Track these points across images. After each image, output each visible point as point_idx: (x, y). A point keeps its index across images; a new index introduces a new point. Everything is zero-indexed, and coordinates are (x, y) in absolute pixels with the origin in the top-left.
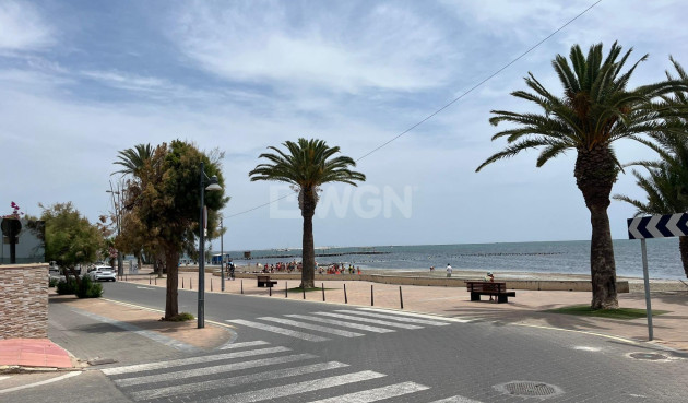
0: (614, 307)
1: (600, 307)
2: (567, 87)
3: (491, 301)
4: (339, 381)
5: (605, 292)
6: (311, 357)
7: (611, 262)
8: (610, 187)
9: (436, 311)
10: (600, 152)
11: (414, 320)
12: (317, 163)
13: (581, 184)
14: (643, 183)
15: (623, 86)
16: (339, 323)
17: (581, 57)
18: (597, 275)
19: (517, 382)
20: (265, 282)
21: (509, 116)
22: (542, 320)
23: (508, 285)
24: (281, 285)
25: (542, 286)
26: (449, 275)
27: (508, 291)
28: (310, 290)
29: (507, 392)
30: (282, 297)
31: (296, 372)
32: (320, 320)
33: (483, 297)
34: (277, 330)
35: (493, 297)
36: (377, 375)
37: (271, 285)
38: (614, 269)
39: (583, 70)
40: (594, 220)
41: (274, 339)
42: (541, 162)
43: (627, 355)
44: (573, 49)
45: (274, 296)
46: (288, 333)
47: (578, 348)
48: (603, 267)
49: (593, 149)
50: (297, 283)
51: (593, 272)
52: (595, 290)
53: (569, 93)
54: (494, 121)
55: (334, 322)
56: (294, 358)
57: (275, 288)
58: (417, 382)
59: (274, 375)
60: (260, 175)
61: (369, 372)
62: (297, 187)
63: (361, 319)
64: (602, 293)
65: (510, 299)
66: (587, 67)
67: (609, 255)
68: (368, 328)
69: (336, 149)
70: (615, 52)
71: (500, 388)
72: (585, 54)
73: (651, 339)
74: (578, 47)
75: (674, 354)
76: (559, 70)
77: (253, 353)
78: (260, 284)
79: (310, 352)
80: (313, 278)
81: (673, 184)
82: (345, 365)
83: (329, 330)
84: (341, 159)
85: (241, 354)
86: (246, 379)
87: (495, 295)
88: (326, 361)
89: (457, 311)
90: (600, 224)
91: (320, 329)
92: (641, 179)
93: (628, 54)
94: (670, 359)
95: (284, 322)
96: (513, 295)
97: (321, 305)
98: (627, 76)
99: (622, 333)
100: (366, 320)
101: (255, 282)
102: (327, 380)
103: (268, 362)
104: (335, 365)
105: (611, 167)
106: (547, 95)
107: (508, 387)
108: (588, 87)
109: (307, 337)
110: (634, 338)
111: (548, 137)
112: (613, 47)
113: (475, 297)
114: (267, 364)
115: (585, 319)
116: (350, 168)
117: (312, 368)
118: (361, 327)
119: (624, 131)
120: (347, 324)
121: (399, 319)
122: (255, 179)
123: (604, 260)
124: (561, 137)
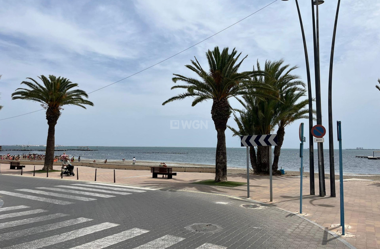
0: (225, 181)
1: (219, 180)
2: (211, 67)
3: (163, 178)
4: (89, 230)
5: (222, 173)
6: (63, 215)
7: (225, 158)
8: (227, 120)
9: (136, 184)
10: (224, 102)
11: (125, 190)
12: (61, 91)
13: (214, 118)
14: (237, 120)
15: (236, 70)
16: (77, 192)
17: (219, 53)
18: (218, 164)
19: (196, 224)
20: (16, 166)
21: (182, 78)
22: (193, 188)
23: (173, 169)
24: (28, 168)
25: (187, 170)
26: (134, 163)
27: (173, 172)
28: (50, 171)
29: (193, 231)
30: (31, 176)
31: (56, 226)
32: (63, 190)
33: (159, 176)
34: (33, 198)
35: (165, 176)
36: (114, 225)
37: (20, 168)
38: (226, 161)
39: (219, 60)
40: (219, 136)
41: (32, 205)
42: (194, 104)
43: (241, 206)
44: (215, 48)
45: (24, 175)
46: (42, 199)
47: (218, 203)
48: (222, 161)
49: (221, 100)
50: (41, 167)
51: (217, 163)
52: (217, 172)
53: (211, 71)
54: (174, 80)
55: (73, 192)
56: (52, 216)
57: (24, 169)
58: (140, 228)
59: (40, 230)
60: (20, 96)
61: (107, 223)
62: (46, 105)
63: (91, 189)
64: (220, 174)
65: (173, 177)
66: (221, 58)
67: (224, 154)
68: (98, 195)
69: (75, 85)
70: (234, 53)
71: (189, 228)
72: (221, 52)
73: (248, 197)
74: (218, 48)
75: (262, 204)
76: (208, 58)
77: (19, 214)
78: (12, 167)
79: (62, 212)
80: (52, 164)
81: (250, 121)
82: (90, 220)
83: (71, 197)
84: (78, 91)
85: (11, 215)
86: (18, 234)
87: (166, 174)
88: (76, 217)
89: (146, 184)
90: (221, 138)
91: (65, 196)
92: (236, 118)
93: (239, 55)
94: (261, 208)
95: (37, 192)
96: (175, 174)
97: (61, 181)
98: (238, 66)
99: (234, 194)
100: (94, 190)
101: (9, 166)
102: (81, 230)
103: (32, 220)
104: (82, 220)
105: (228, 110)
106: (202, 70)
107: (193, 227)
108: (221, 69)
109: (57, 202)
110: (240, 197)
111: (200, 92)
112: (234, 50)
113: (155, 176)
114: (32, 222)
115: (213, 187)
116: (83, 97)
117: (67, 223)
118: (92, 194)
119: (234, 93)
120: (83, 193)
121: (115, 189)
122: (15, 98)
123: (222, 157)
124: (205, 92)
